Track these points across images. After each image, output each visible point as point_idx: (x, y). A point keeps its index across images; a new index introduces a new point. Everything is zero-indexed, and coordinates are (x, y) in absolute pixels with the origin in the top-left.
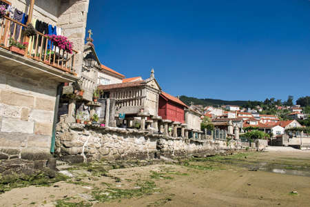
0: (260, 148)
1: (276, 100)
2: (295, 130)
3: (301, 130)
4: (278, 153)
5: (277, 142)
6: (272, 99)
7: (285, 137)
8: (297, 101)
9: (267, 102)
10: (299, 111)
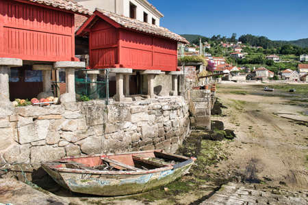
0: (219, 82)
1: (222, 37)
2: (235, 72)
3: (238, 72)
4: (227, 84)
5: (226, 79)
6: (219, 36)
7: (230, 76)
8: (240, 38)
9: (214, 38)
10: (240, 50)
